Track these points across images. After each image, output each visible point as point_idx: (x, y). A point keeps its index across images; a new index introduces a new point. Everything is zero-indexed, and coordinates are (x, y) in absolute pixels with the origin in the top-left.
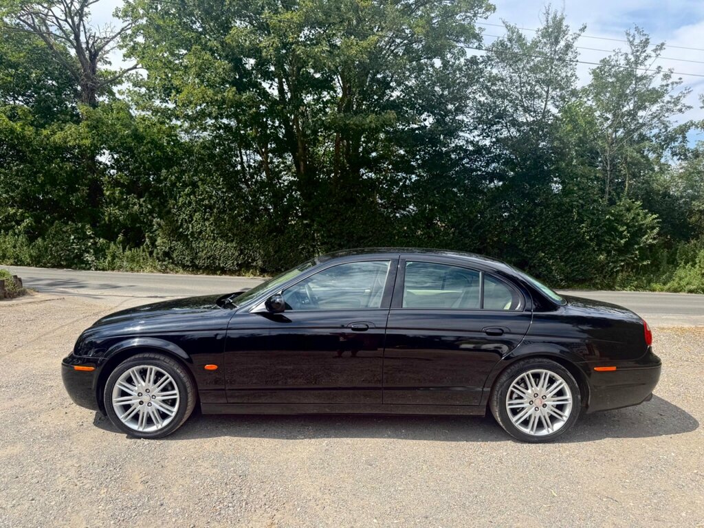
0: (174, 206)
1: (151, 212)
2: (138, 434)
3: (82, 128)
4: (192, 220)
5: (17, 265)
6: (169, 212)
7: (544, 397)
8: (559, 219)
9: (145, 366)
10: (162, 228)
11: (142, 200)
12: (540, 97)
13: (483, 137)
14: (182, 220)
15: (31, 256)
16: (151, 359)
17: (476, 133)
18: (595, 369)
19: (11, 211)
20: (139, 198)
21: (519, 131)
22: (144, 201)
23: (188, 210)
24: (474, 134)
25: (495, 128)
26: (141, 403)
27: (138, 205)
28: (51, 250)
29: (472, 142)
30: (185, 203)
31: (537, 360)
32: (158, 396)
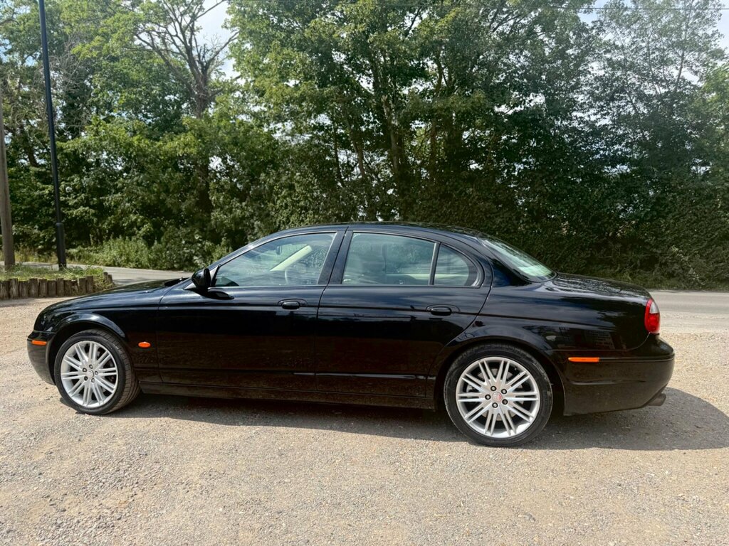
0: (272, 209)
1: (252, 216)
2: (83, 410)
3: (189, 137)
4: (289, 221)
5: (139, 268)
6: (268, 215)
7: (504, 391)
8: (698, 206)
9: (88, 342)
10: (262, 231)
11: (244, 204)
12: (673, 62)
13: (602, 115)
14: (280, 222)
15: (149, 259)
16: (91, 334)
17: (592, 111)
18: (570, 359)
19: (133, 217)
20: (241, 202)
21: (647, 106)
22: (246, 205)
23: (285, 213)
24: (590, 113)
25: (617, 103)
26: (86, 378)
27: (240, 209)
28: (166, 253)
29: (586, 123)
30: (282, 206)
31: (494, 345)
32: (100, 372)
